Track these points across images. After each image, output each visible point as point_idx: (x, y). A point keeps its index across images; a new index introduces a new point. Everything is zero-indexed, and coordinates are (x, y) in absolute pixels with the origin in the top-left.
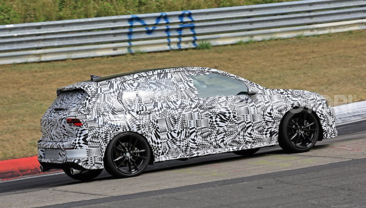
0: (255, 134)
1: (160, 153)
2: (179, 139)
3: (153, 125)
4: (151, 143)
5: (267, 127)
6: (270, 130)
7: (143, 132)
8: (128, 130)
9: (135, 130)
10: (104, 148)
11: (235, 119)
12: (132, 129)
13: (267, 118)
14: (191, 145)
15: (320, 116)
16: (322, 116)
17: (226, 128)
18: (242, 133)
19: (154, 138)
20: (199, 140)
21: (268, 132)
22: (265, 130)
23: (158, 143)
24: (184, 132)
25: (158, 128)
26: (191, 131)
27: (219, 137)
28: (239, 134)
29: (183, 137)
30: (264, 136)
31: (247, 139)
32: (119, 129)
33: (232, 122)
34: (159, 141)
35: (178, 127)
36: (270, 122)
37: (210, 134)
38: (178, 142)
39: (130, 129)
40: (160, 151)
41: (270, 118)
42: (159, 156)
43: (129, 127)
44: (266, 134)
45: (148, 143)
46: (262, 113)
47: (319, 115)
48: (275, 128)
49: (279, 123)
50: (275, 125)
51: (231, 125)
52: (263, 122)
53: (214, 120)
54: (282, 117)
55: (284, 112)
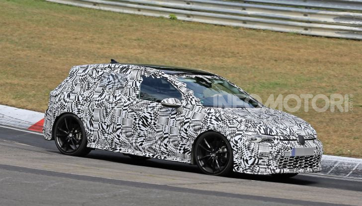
0: (171, 147)
1: (92, 140)
2: (107, 132)
3: (90, 112)
4: (86, 129)
5: (181, 143)
6: (184, 146)
7: (82, 117)
8: (71, 111)
9: (76, 113)
10: (53, 122)
11: (155, 127)
12: (74, 111)
13: (183, 134)
14: (116, 140)
15: (234, 146)
16: (236, 147)
17: (146, 133)
18: (159, 142)
19: (89, 125)
20: (123, 137)
21: (182, 149)
22: (180, 145)
23: (91, 131)
24: (112, 126)
25: (93, 116)
26: (118, 127)
27: (140, 140)
28: (156, 142)
29: (111, 131)
30: (178, 151)
31: (163, 149)
32: (65, 108)
33: (152, 128)
34: (92, 129)
35: (108, 120)
36: (185, 138)
37: (132, 135)
38: (106, 134)
39: (72, 111)
40: (92, 138)
41: (186, 135)
42: (91, 142)
43: (72, 109)
44: (180, 150)
45: (84, 128)
46: (180, 127)
47: (232, 145)
48: (189, 146)
49: (193, 142)
50: (188, 143)
51: (151, 131)
52: (179, 136)
53: (137, 122)
54: (196, 137)
55: (199, 133)
